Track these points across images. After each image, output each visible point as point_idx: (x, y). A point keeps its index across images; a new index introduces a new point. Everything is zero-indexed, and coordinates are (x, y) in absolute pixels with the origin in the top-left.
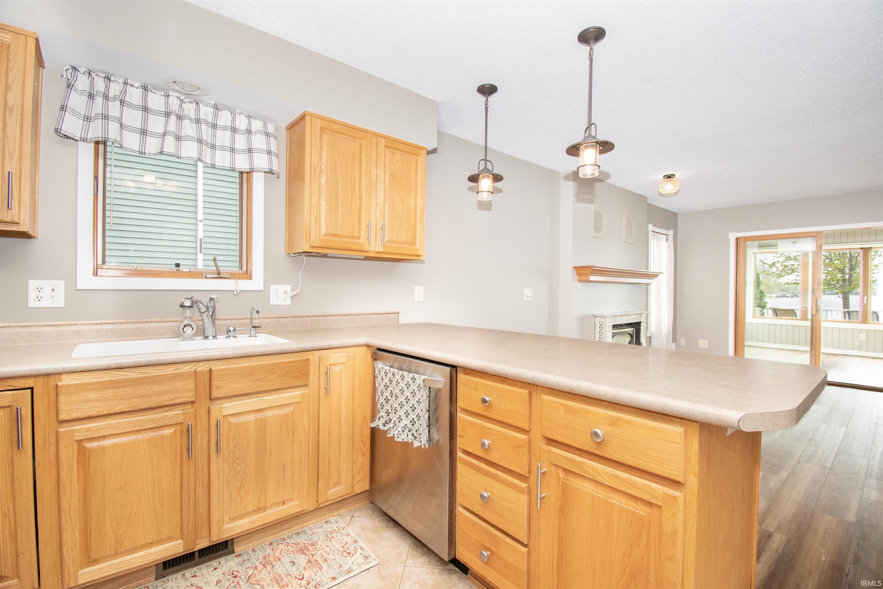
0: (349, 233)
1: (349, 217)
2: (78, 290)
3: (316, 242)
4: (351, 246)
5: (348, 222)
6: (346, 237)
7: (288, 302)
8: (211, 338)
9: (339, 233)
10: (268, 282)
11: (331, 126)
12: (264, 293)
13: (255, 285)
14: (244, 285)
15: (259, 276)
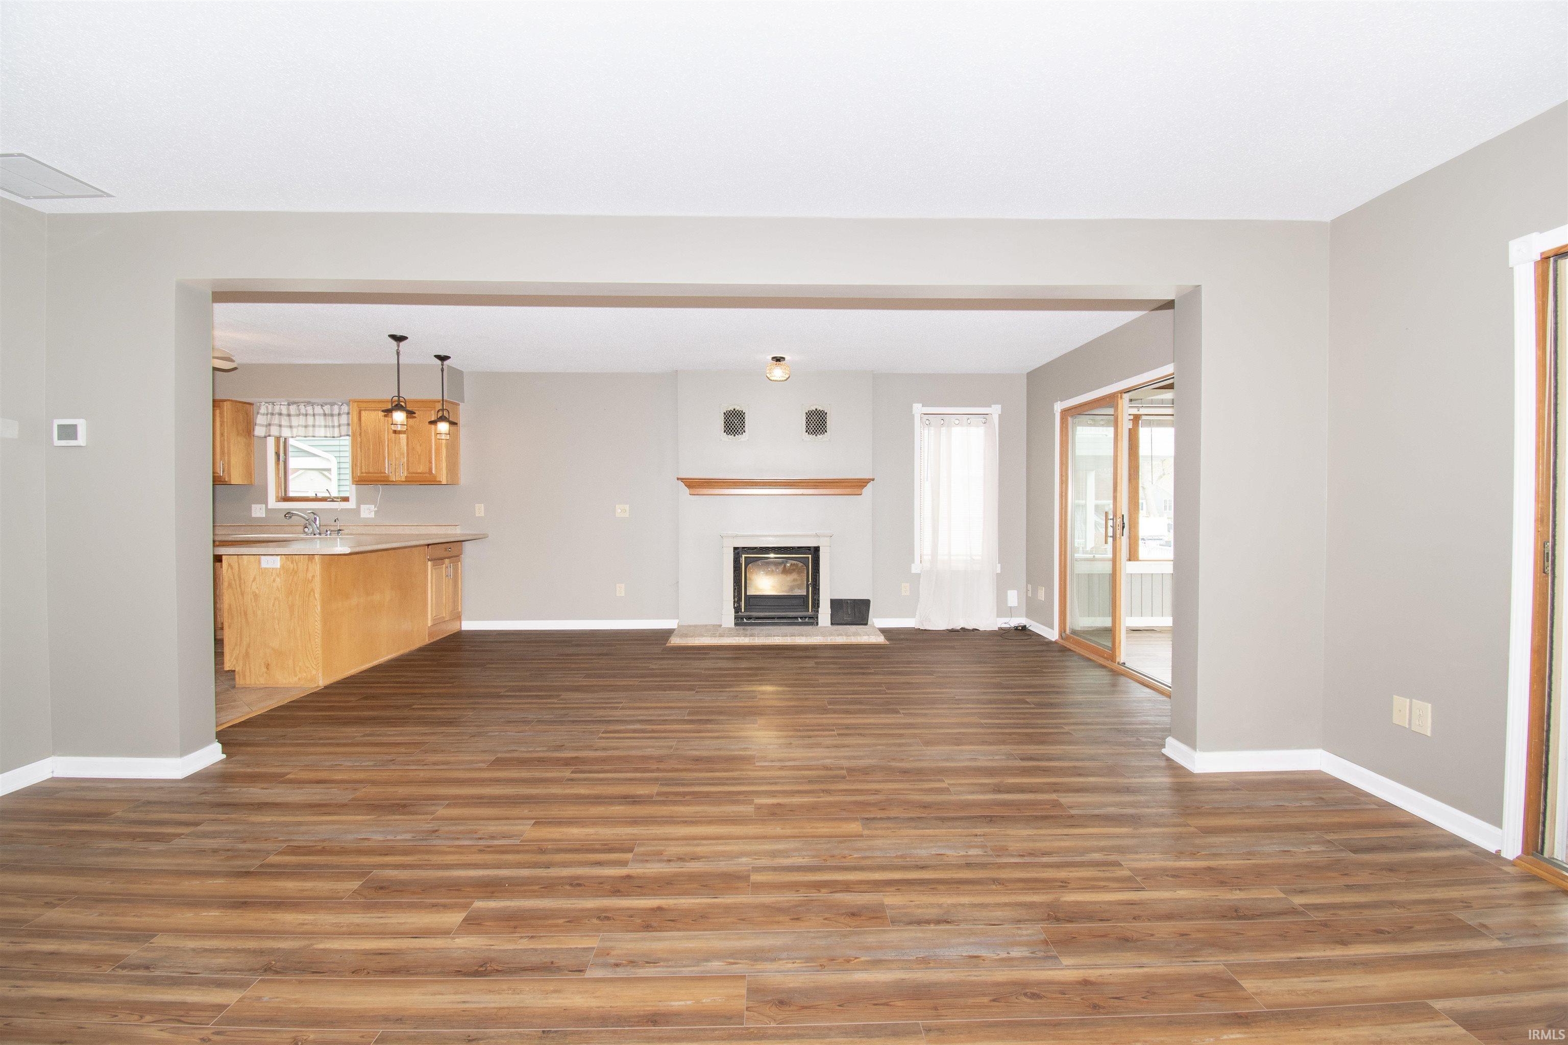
1: (378, 459)
2: (270, 509)
3: (357, 475)
4: (381, 479)
5: (377, 465)
6: (376, 472)
7: (373, 517)
8: (317, 535)
9: (371, 471)
10: (360, 502)
11: (364, 405)
12: (357, 511)
13: (351, 505)
14: (344, 505)
15: (352, 499)
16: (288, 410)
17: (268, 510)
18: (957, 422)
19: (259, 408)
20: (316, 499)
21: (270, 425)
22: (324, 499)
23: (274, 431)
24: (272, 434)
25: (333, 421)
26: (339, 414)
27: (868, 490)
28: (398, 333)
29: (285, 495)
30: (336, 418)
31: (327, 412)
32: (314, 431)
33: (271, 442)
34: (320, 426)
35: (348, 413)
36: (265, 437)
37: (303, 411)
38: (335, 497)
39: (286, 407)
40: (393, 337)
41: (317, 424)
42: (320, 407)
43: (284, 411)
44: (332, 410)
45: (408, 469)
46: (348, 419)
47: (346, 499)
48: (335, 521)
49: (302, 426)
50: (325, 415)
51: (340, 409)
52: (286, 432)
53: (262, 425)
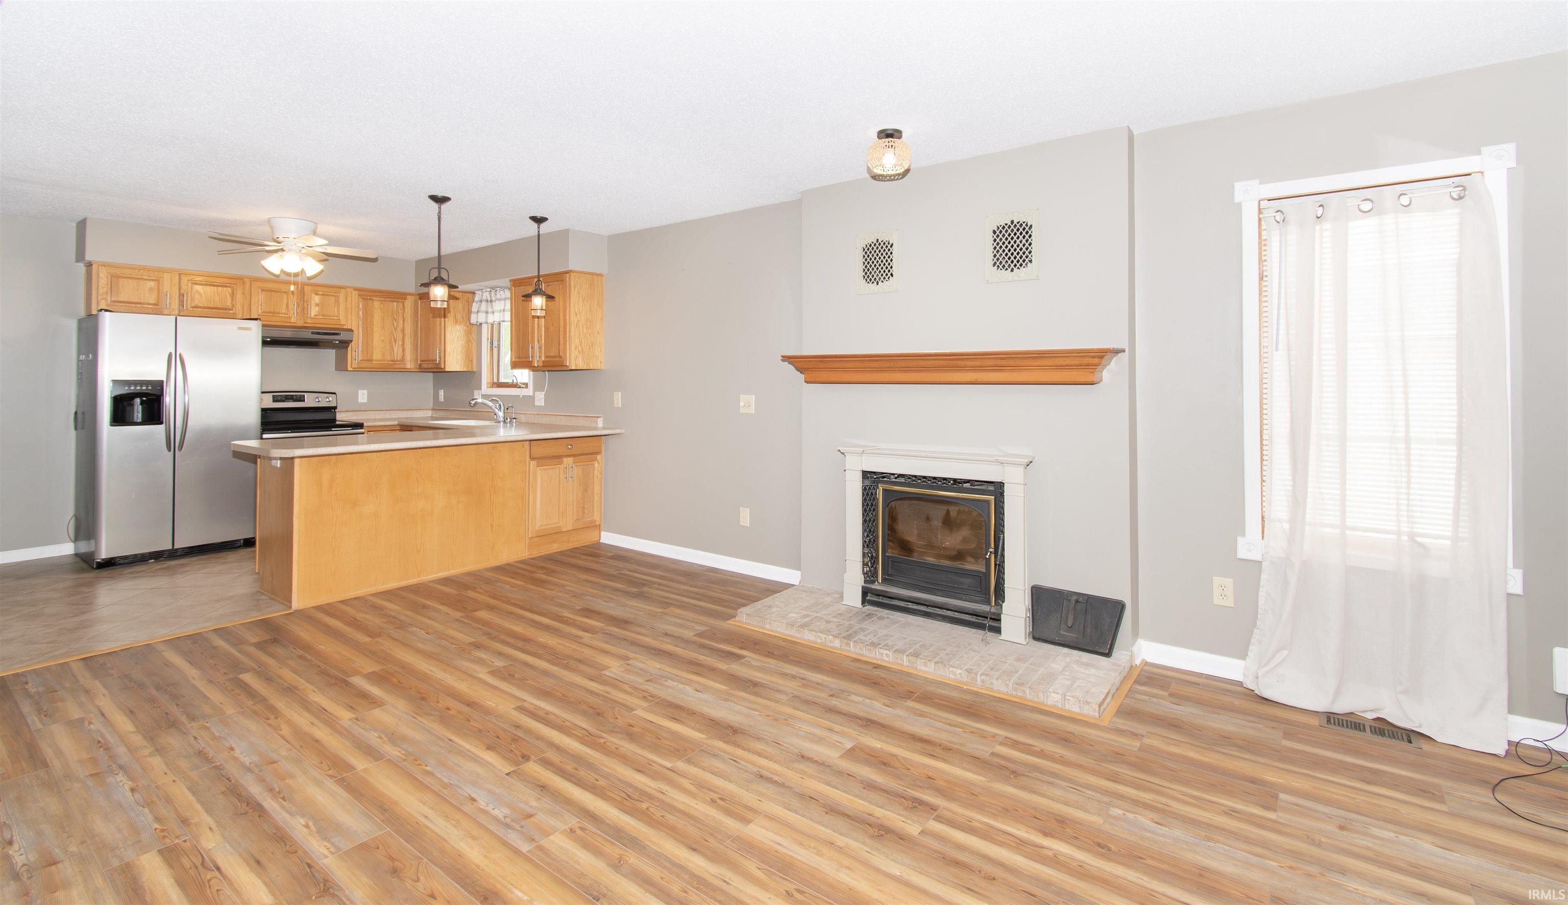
9: (521, 356)
10: (535, 390)
12: (534, 398)
13: (529, 392)
14: (526, 392)
15: (531, 386)
16: (491, 296)
17: (482, 396)
18: (1366, 206)
19: (475, 296)
20: (512, 385)
21: (478, 311)
23: (482, 318)
24: (479, 320)
27: (1111, 372)
28: (440, 194)
29: (498, 380)
36: (480, 324)
37: (499, 296)
38: (522, 383)
39: (489, 293)
40: (434, 198)
43: (489, 298)
45: (545, 353)
47: (525, 386)
48: (508, 409)
53: (475, 313)
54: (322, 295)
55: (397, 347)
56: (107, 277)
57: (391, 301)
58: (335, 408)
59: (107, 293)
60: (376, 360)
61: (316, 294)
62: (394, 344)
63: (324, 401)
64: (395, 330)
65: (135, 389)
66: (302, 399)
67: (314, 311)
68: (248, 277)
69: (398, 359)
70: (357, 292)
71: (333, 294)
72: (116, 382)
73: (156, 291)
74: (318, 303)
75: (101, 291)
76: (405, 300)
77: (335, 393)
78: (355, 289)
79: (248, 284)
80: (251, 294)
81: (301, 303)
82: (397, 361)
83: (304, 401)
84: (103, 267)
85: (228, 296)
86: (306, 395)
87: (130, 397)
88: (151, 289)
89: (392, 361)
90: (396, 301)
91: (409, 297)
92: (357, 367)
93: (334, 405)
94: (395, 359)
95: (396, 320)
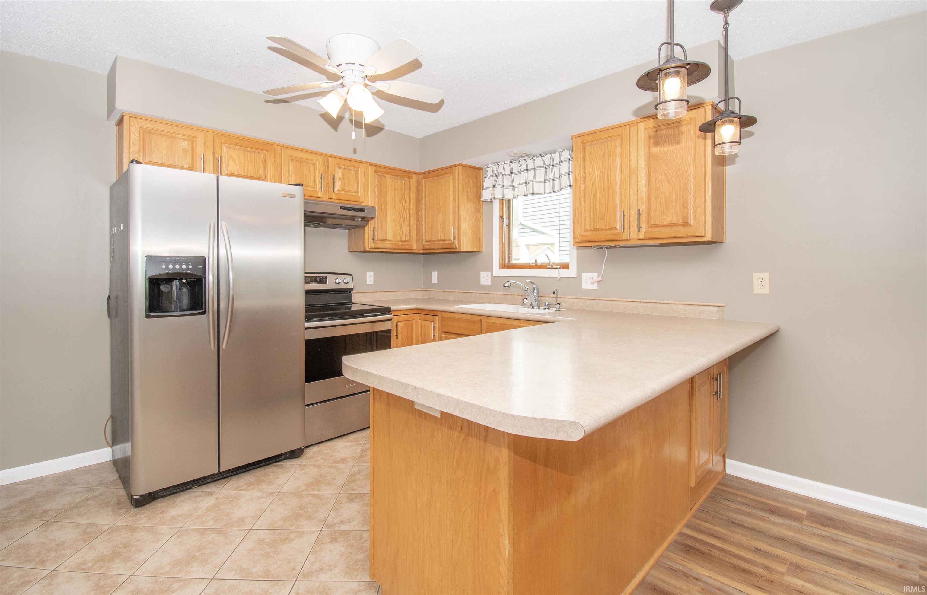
0: (606, 226)
1: (606, 211)
2: (494, 276)
3: (578, 238)
4: (610, 238)
5: (606, 216)
6: (604, 230)
7: (595, 287)
8: (536, 308)
9: (597, 227)
10: (580, 271)
11: (589, 138)
12: (578, 279)
13: (571, 273)
14: (564, 273)
15: (573, 266)
16: (511, 168)
17: (493, 278)
19: (486, 171)
20: (536, 266)
21: (494, 187)
22: (543, 266)
23: (499, 193)
24: (496, 196)
25: (553, 173)
26: (560, 163)
29: (509, 261)
30: (556, 169)
31: (547, 164)
32: (534, 187)
33: (496, 205)
34: (540, 181)
35: (570, 160)
36: (491, 201)
37: (524, 167)
38: (554, 264)
39: (508, 165)
41: (537, 178)
42: (540, 158)
43: (508, 171)
44: (552, 159)
45: (648, 221)
46: (570, 167)
47: (566, 266)
48: (554, 293)
49: (523, 183)
50: (545, 167)
51: (561, 156)
52: (509, 194)
53: (488, 189)
54: (344, 169)
55: (405, 227)
56: (139, 132)
57: (400, 179)
58: (352, 289)
59: (139, 152)
60: (389, 241)
61: (340, 168)
62: (403, 223)
63: (341, 283)
64: (404, 209)
65: (174, 267)
66: (323, 281)
67: (338, 185)
68: (279, 145)
69: (406, 240)
70: (373, 167)
71: (352, 168)
72: (150, 259)
73: (190, 153)
74: (341, 177)
75: (133, 149)
76: (411, 178)
77: (350, 275)
78: (372, 165)
79: (278, 152)
80: (281, 163)
81: (326, 177)
82: (405, 242)
83: (326, 282)
84: (134, 119)
85: (261, 164)
86: (327, 275)
87: (168, 279)
88: (185, 150)
89: (402, 241)
90: (404, 180)
91: (414, 176)
92: (373, 247)
93: (350, 286)
94: (404, 239)
95: (404, 199)
